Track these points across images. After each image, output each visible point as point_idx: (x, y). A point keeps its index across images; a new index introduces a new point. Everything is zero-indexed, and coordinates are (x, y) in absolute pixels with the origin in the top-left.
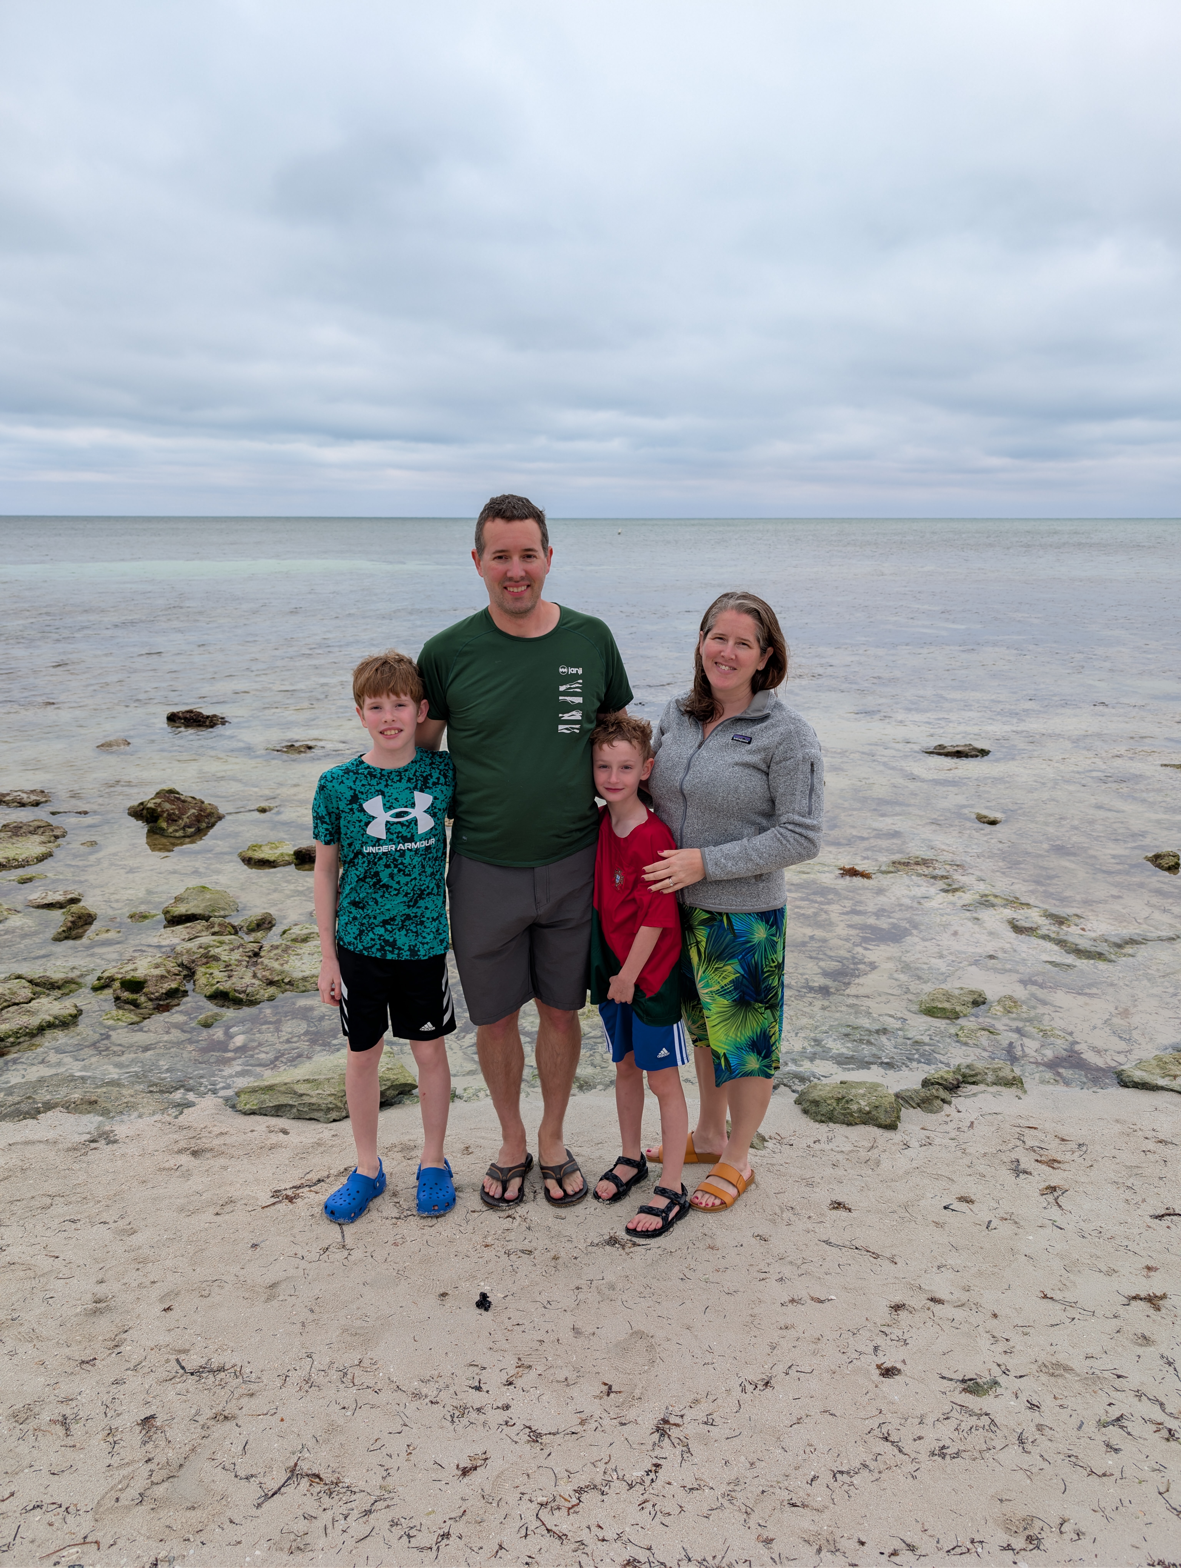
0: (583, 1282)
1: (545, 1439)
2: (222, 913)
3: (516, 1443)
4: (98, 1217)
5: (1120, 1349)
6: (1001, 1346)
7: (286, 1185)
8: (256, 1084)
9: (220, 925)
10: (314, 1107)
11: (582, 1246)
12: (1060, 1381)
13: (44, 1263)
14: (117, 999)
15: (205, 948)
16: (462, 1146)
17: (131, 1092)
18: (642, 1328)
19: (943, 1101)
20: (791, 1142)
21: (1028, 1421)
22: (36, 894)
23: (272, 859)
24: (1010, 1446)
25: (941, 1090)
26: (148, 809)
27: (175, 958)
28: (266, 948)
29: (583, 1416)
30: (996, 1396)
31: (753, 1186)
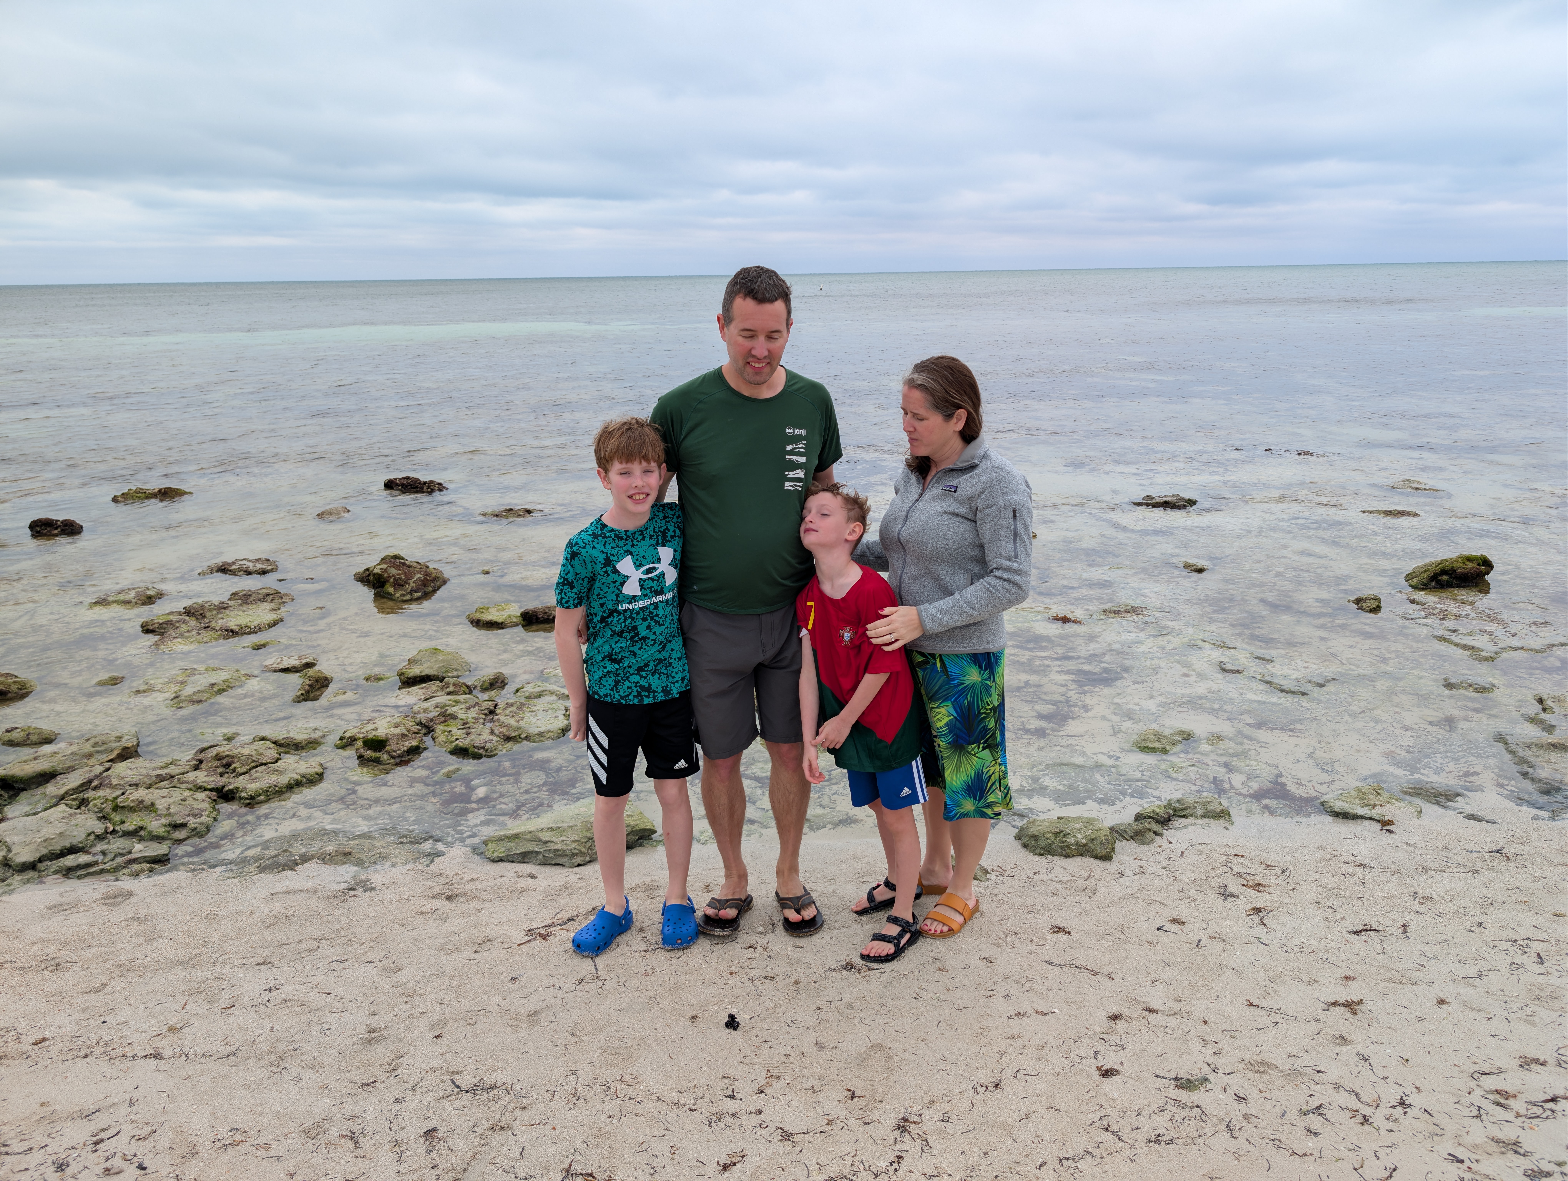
0: (823, 1003)
1: (796, 1138)
2: (455, 674)
3: (770, 1142)
4: (364, 957)
5: (1320, 1049)
6: (1211, 1049)
7: (538, 923)
8: (502, 833)
9: (454, 685)
10: (559, 853)
11: (820, 971)
12: (1265, 1076)
13: (319, 1000)
14: (360, 757)
15: (441, 708)
16: (702, 885)
17: (383, 843)
18: (880, 1042)
19: (1156, 833)
20: (1013, 874)
21: (1236, 1112)
22: (272, 659)
23: (500, 620)
24: (1219, 1133)
25: (1153, 823)
26: (375, 574)
27: (414, 717)
28: (501, 705)
29: (830, 1118)
30: (1207, 1091)
31: (978, 914)
